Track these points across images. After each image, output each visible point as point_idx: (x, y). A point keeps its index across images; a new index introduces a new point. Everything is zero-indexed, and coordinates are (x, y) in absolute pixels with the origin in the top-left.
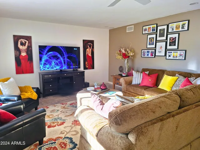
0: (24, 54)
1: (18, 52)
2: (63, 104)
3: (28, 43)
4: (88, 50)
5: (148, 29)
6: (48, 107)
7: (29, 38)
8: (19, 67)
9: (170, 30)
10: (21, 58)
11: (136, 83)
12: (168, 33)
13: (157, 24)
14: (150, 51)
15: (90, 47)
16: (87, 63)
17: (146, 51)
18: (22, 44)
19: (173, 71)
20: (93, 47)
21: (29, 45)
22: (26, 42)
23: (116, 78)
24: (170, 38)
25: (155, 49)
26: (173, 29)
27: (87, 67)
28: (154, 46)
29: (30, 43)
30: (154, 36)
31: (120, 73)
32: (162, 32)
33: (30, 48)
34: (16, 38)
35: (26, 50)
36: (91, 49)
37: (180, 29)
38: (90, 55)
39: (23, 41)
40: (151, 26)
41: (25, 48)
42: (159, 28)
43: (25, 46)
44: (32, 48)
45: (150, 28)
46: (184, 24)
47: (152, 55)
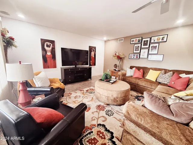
0: (49, 54)
1: (44, 52)
2: (81, 91)
3: (52, 45)
4: (92, 53)
5: (135, 41)
6: (71, 94)
7: (53, 42)
8: (46, 63)
9: (152, 41)
10: (47, 56)
11: (129, 76)
12: (150, 43)
13: (142, 37)
14: (136, 55)
15: (94, 51)
16: (91, 62)
17: (133, 55)
18: (48, 46)
19: (155, 68)
20: (95, 51)
21: (53, 47)
22: (50, 45)
23: (113, 72)
24: (152, 46)
25: (140, 53)
26: (154, 41)
27: (91, 64)
28: (139, 52)
29: (54, 45)
30: (140, 45)
31: (115, 69)
32: (146, 42)
33: (54, 50)
34: (43, 41)
35: (51, 51)
36: (94, 53)
37: (161, 41)
38: (93, 56)
39: (49, 43)
40: (138, 39)
41: (50, 49)
42: (143, 40)
43: (50, 47)
44: (55, 49)
45: (137, 39)
46: (164, 37)
47: (137, 57)
